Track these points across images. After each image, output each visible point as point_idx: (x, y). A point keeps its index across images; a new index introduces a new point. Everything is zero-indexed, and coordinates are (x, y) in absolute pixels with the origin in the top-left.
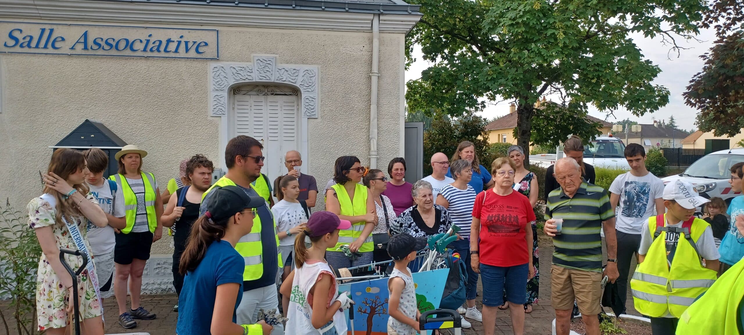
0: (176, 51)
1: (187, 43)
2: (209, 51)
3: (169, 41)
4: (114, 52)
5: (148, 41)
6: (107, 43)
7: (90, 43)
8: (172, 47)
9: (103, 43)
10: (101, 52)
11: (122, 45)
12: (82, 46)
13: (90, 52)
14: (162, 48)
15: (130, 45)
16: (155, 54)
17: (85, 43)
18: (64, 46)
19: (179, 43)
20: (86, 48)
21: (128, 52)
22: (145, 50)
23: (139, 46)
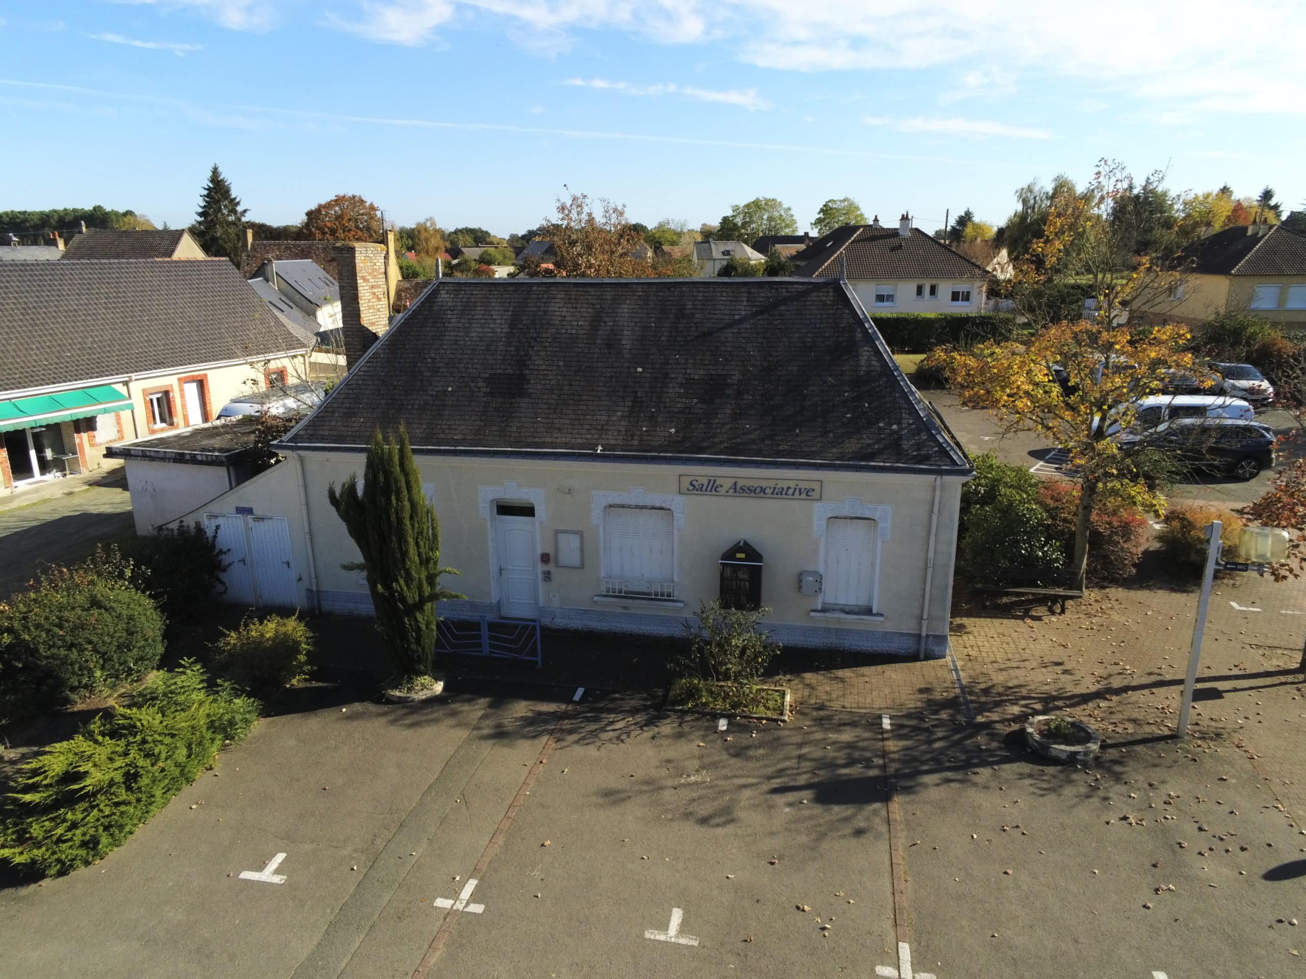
0: (793, 494)
1: (800, 489)
2: (815, 494)
3: (789, 488)
4: (753, 494)
5: (775, 488)
6: (748, 489)
7: (738, 489)
8: (791, 491)
9: (746, 489)
10: (744, 494)
11: (758, 490)
12: (732, 490)
13: (737, 494)
14: (784, 492)
15: (763, 490)
16: (779, 496)
17: (735, 489)
18: (722, 491)
19: (795, 489)
20: (735, 492)
21: (762, 494)
22: (773, 493)
23: (768, 491)
